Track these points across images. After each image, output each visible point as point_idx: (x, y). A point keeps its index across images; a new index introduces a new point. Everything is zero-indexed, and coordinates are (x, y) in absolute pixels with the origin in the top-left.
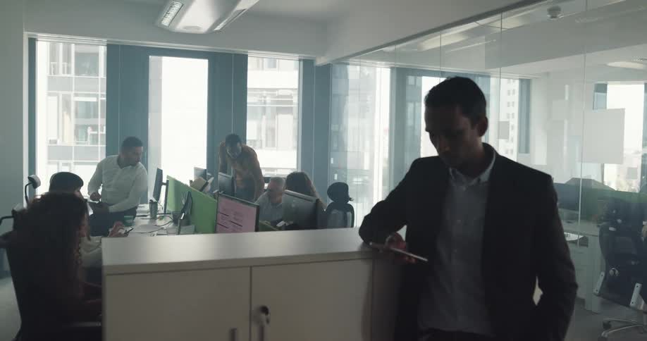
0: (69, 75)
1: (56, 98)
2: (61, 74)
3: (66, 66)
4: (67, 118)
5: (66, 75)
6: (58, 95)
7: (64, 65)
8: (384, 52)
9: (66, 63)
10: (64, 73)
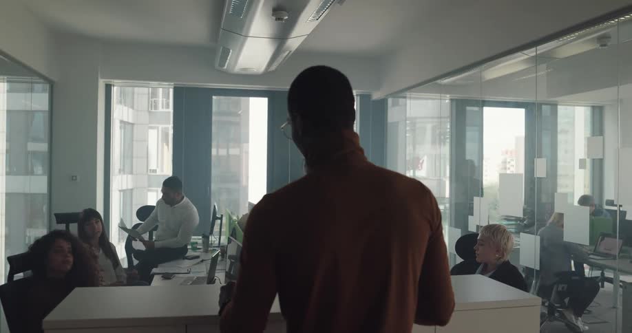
0: (167, 110)
1: (156, 131)
2: (160, 109)
3: (165, 102)
4: (166, 147)
5: (165, 110)
6: (158, 128)
7: (163, 101)
8: (440, 85)
9: (165, 99)
10: (163, 108)
